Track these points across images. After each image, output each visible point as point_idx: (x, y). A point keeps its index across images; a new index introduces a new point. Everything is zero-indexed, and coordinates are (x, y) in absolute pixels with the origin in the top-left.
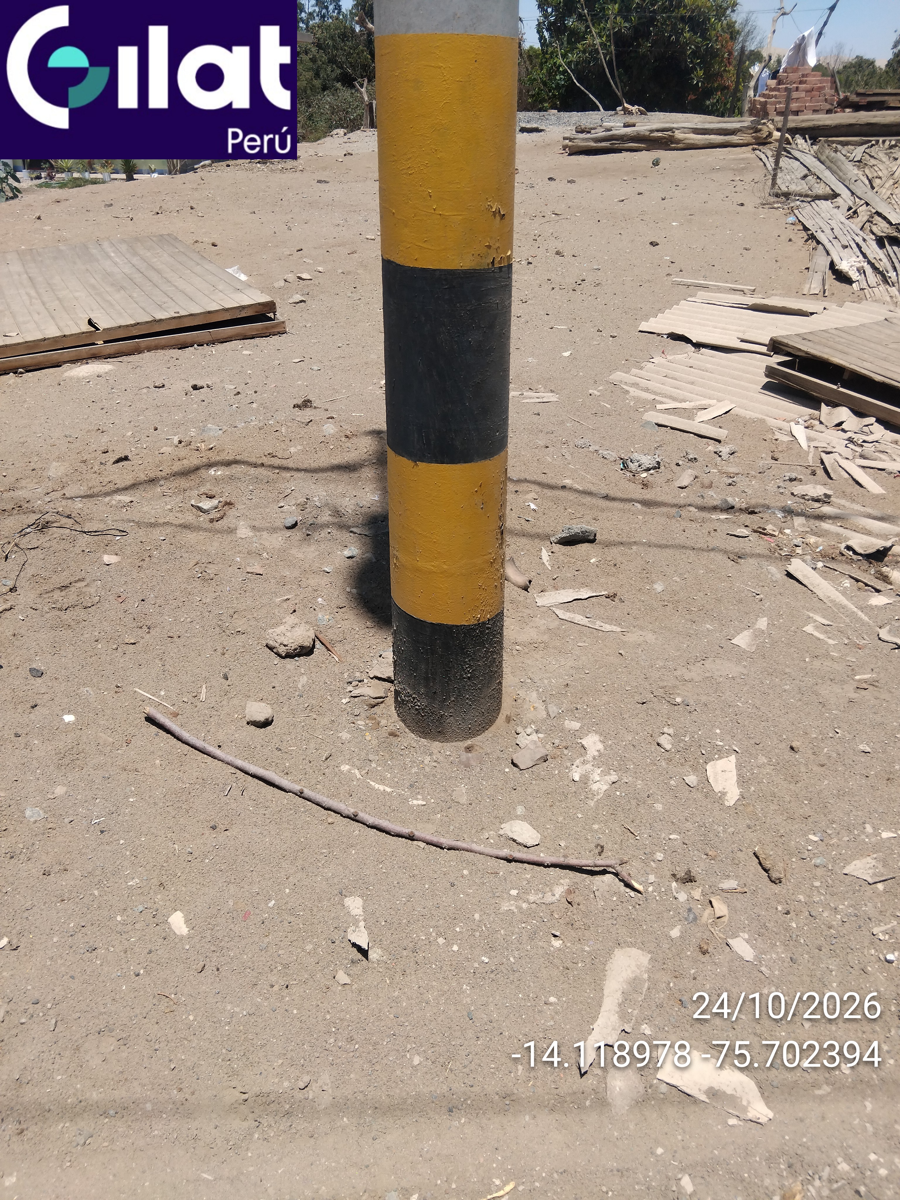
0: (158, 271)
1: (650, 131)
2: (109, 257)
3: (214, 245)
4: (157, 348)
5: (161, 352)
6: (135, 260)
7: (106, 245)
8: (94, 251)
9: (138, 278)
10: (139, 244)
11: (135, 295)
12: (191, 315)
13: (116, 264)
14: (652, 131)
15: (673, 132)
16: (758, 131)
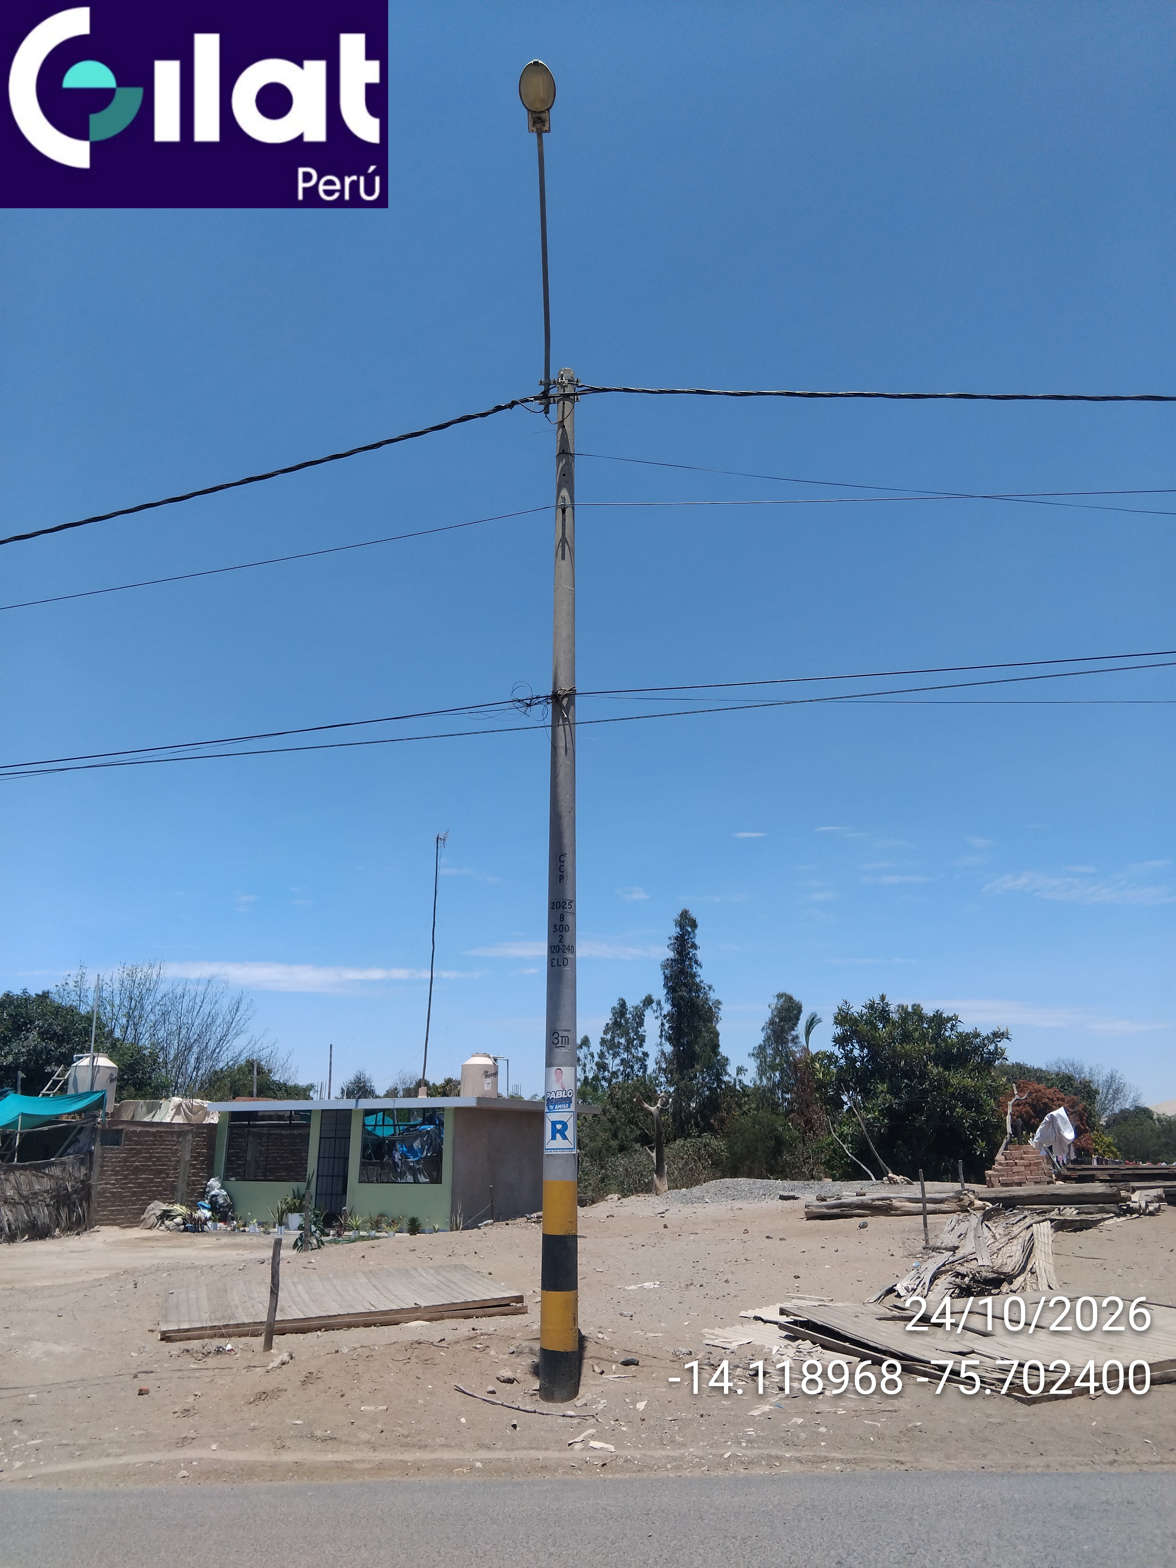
0: (454, 1283)
1: (872, 1200)
2: (423, 1276)
3: (490, 1274)
4: (453, 1317)
5: (454, 1320)
6: (439, 1278)
7: (420, 1270)
8: (412, 1273)
9: (442, 1286)
10: (442, 1269)
11: (440, 1294)
12: (474, 1301)
13: (427, 1279)
14: (873, 1200)
15: (892, 1201)
16: (961, 1200)
